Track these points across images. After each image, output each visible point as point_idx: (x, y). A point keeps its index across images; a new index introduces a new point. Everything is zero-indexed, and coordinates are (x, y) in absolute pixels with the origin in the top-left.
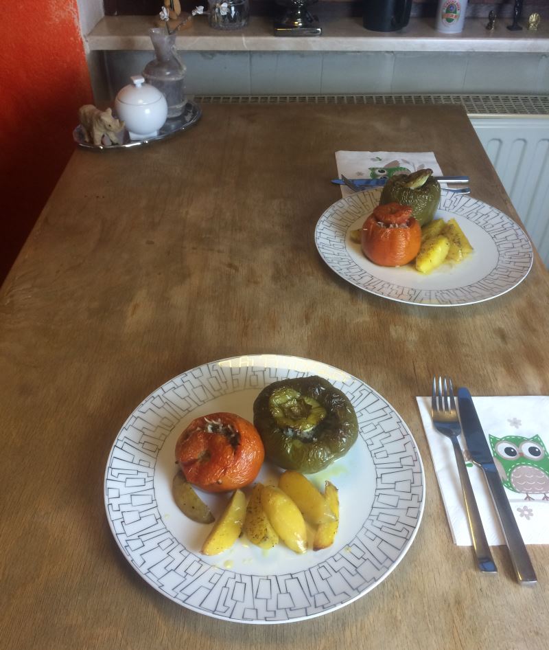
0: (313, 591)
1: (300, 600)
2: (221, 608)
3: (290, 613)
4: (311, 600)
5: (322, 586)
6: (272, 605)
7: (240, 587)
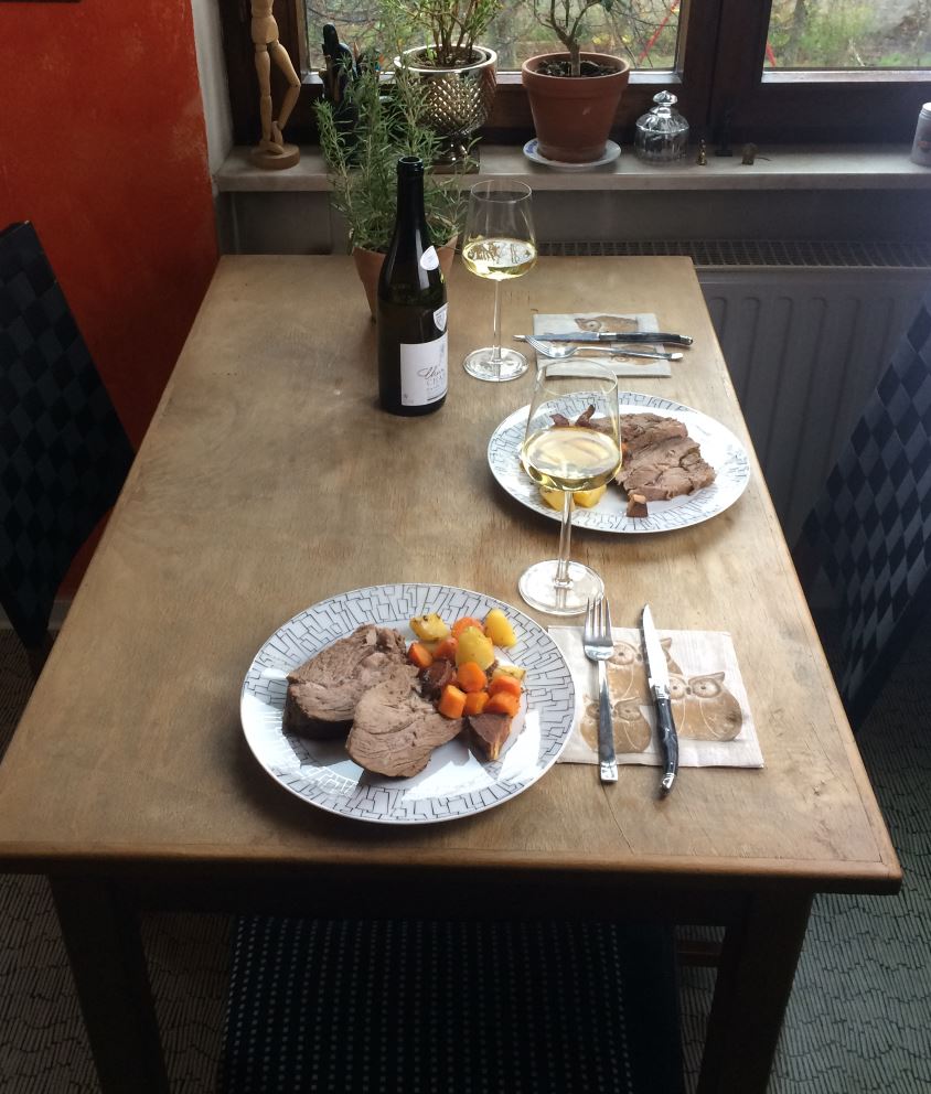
0: (343, 614)
1: (352, 606)
2: (413, 591)
3: (358, 595)
4: (344, 607)
5: (336, 618)
6: (374, 600)
7: (403, 610)
